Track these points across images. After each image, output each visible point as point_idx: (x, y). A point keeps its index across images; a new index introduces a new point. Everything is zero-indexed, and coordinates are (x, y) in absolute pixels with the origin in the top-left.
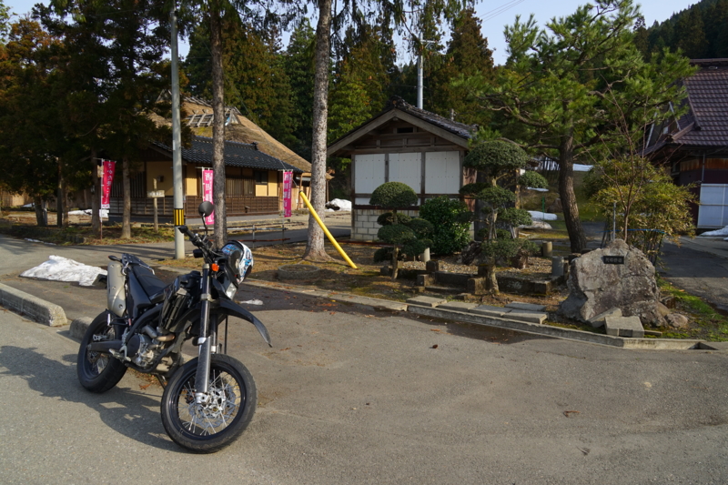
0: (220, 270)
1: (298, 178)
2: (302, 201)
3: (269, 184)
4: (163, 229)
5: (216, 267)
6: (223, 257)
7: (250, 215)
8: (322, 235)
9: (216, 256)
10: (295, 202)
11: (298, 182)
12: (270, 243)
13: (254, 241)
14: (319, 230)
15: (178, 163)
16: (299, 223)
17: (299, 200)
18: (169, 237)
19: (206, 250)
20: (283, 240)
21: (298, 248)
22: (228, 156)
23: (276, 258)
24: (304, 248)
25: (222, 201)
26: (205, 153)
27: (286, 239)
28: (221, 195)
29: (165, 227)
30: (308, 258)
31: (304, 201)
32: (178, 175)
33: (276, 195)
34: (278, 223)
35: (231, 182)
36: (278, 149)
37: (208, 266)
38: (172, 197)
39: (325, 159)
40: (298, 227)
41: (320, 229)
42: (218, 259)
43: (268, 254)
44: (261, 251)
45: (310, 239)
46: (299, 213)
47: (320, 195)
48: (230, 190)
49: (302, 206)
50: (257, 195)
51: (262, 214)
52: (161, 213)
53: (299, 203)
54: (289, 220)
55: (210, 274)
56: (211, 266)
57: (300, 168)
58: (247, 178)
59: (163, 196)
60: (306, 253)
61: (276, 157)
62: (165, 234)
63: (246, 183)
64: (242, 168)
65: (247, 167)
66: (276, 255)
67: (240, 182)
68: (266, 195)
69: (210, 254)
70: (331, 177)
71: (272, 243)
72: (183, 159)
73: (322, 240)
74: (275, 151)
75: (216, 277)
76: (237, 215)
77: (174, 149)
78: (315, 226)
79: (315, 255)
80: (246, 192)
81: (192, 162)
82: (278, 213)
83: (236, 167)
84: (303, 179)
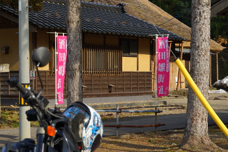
0: (58, 136)
1: (177, 50)
2: (183, 79)
3: (140, 56)
4: (7, 112)
5: (53, 132)
6: (62, 119)
7: (115, 95)
8: (205, 116)
9: (53, 118)
10: (174, 79)
11: (178, 55)
12: (139, 129)
13: (118, 127)
14: (201, 110)
15: (24, 27)
16: (177, 106)
17: (179, 77)
18: (14, 122)
19: (40, 109)
20: (156, 126)
21: (175, 135)
22: (88, 20)
23: (145, 147)
24: (181, 136)
25: (78, 74)
26: (59, 16)
27: (159, 125)
28: (77, 66)
29: (9, 110)
30: (187, 146)
31: (186, 80)
32: (25, 41)
33: (148, 70)
34: (150, 105)
35: (91, 54)
36: (152, 12)
37: (43, 131)
38: (18, 72)
39: (209, 16)
40: (177, 112)
41: (202, 108)
42: (56, 121)
43: (135, 143)
44: (127, 139)
45: (189, 121)
46: (178, 94)
47: (202, 63)
48: (90, 64)
49: (183, 85)
50: (124, 70)
51: (131, 95)
52: (5, 93)
53: (180, 82)
54: (165, 103)
55: (45, 141)
56: (46, 129)
57: (180, 35)
58: (112, 48)
59: (8, 70)
60: (185, 141)
61: (150, 22)
62: (9, 119)
63: (110, 54)
64: (105, 36)
65: (112, 34)
66: (145, 143)
67: (102, 53)
68: (135, 70)
69: (46, 116)
70: (222, 48)
71: (142, 130)
72: (31, 23)
73: (206, 123)
74: (149, 15)
75: (53, 145)
76: (98, 96)
77: (20, 9)
78: (196, 104)
79: (195, 142)
80: (110, 66)
81: (43, 29)
82: (151, 93)
83: (97, 34)
84: (184, 51)
